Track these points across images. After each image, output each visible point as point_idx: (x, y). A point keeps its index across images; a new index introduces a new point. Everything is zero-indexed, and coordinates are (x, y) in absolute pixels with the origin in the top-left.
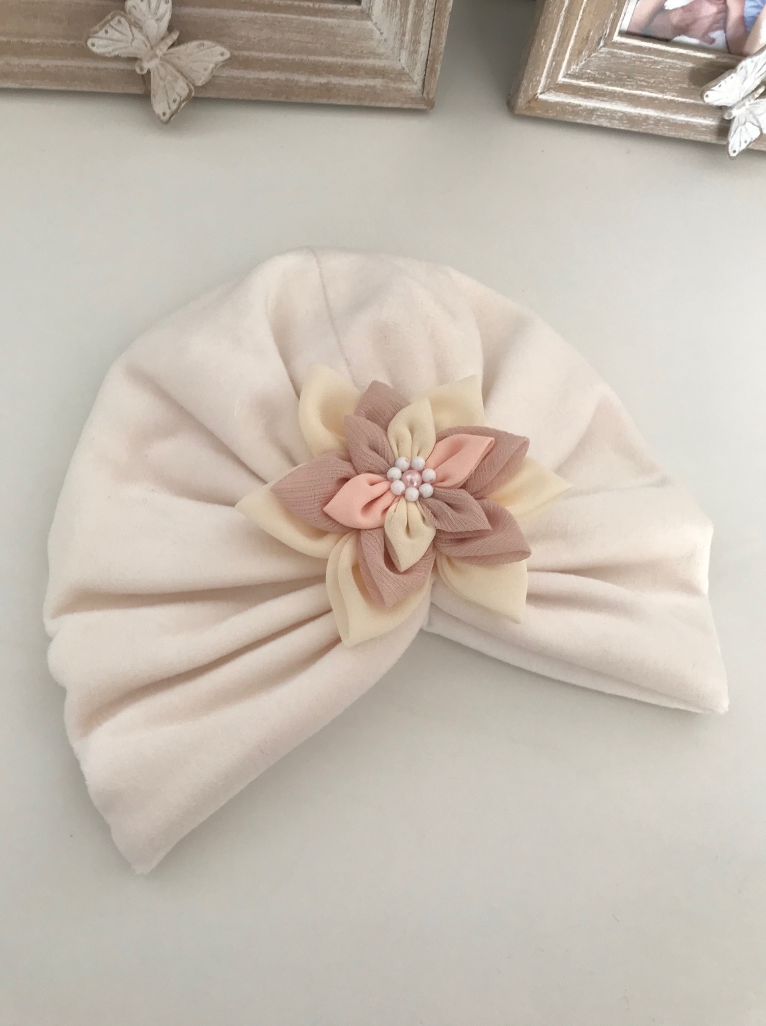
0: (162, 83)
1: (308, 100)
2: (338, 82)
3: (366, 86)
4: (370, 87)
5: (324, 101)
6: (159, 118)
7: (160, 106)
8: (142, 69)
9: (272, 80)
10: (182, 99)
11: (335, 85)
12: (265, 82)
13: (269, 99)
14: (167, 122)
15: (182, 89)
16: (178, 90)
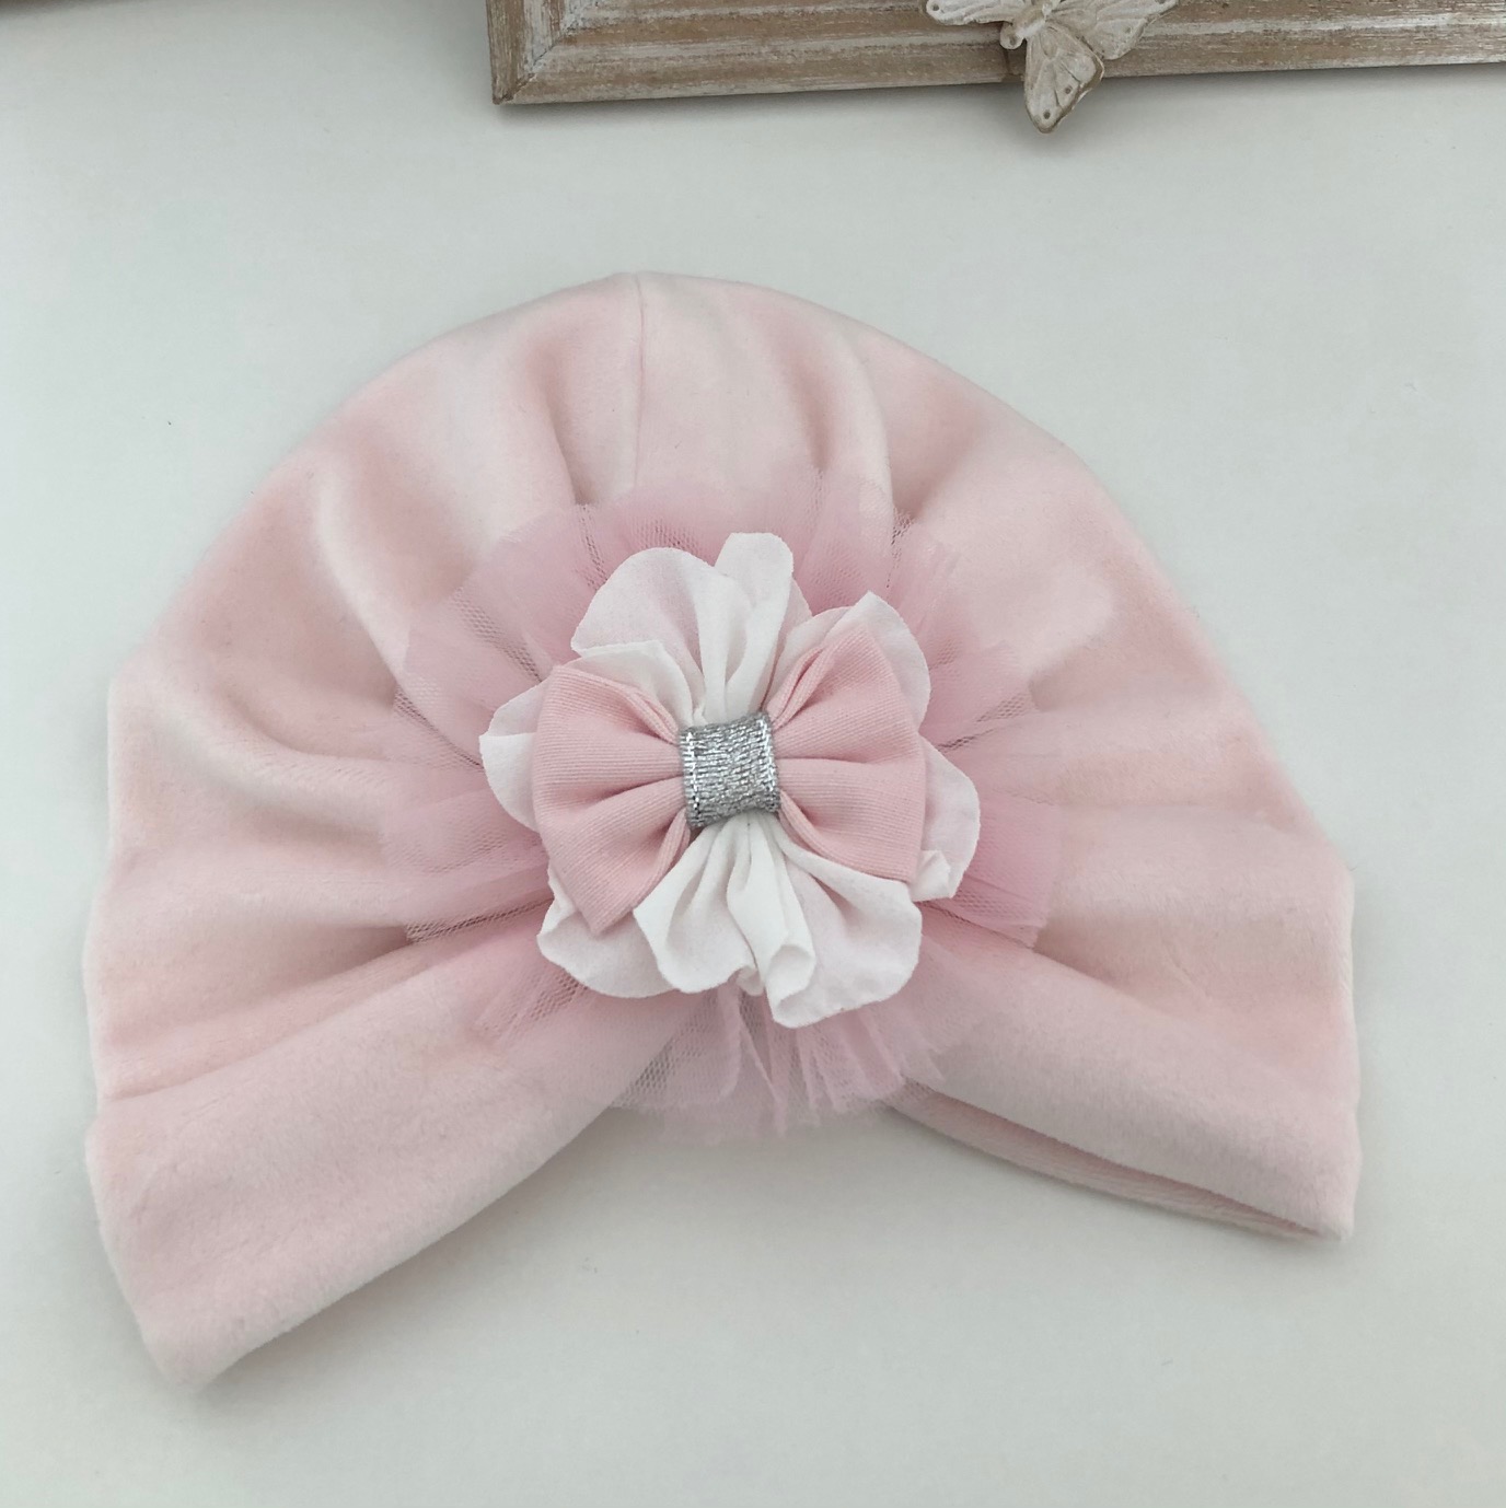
0: (1046, 61)
1: (1305, 65)
2: (1364, 27)
3: (1418, 29)
4: (1424, 30)
5: (1335, 63)
6: (1036, 123)
7: (1040, 100)
8: (1013, 40)
9: (1238, 36)
10: (1082, 86)
11: (1358, 31)
12: (1225, 40)
13: (1230, 68)
14: (1049, 130)
15: (1083, 67)
16: (1076, 70)
